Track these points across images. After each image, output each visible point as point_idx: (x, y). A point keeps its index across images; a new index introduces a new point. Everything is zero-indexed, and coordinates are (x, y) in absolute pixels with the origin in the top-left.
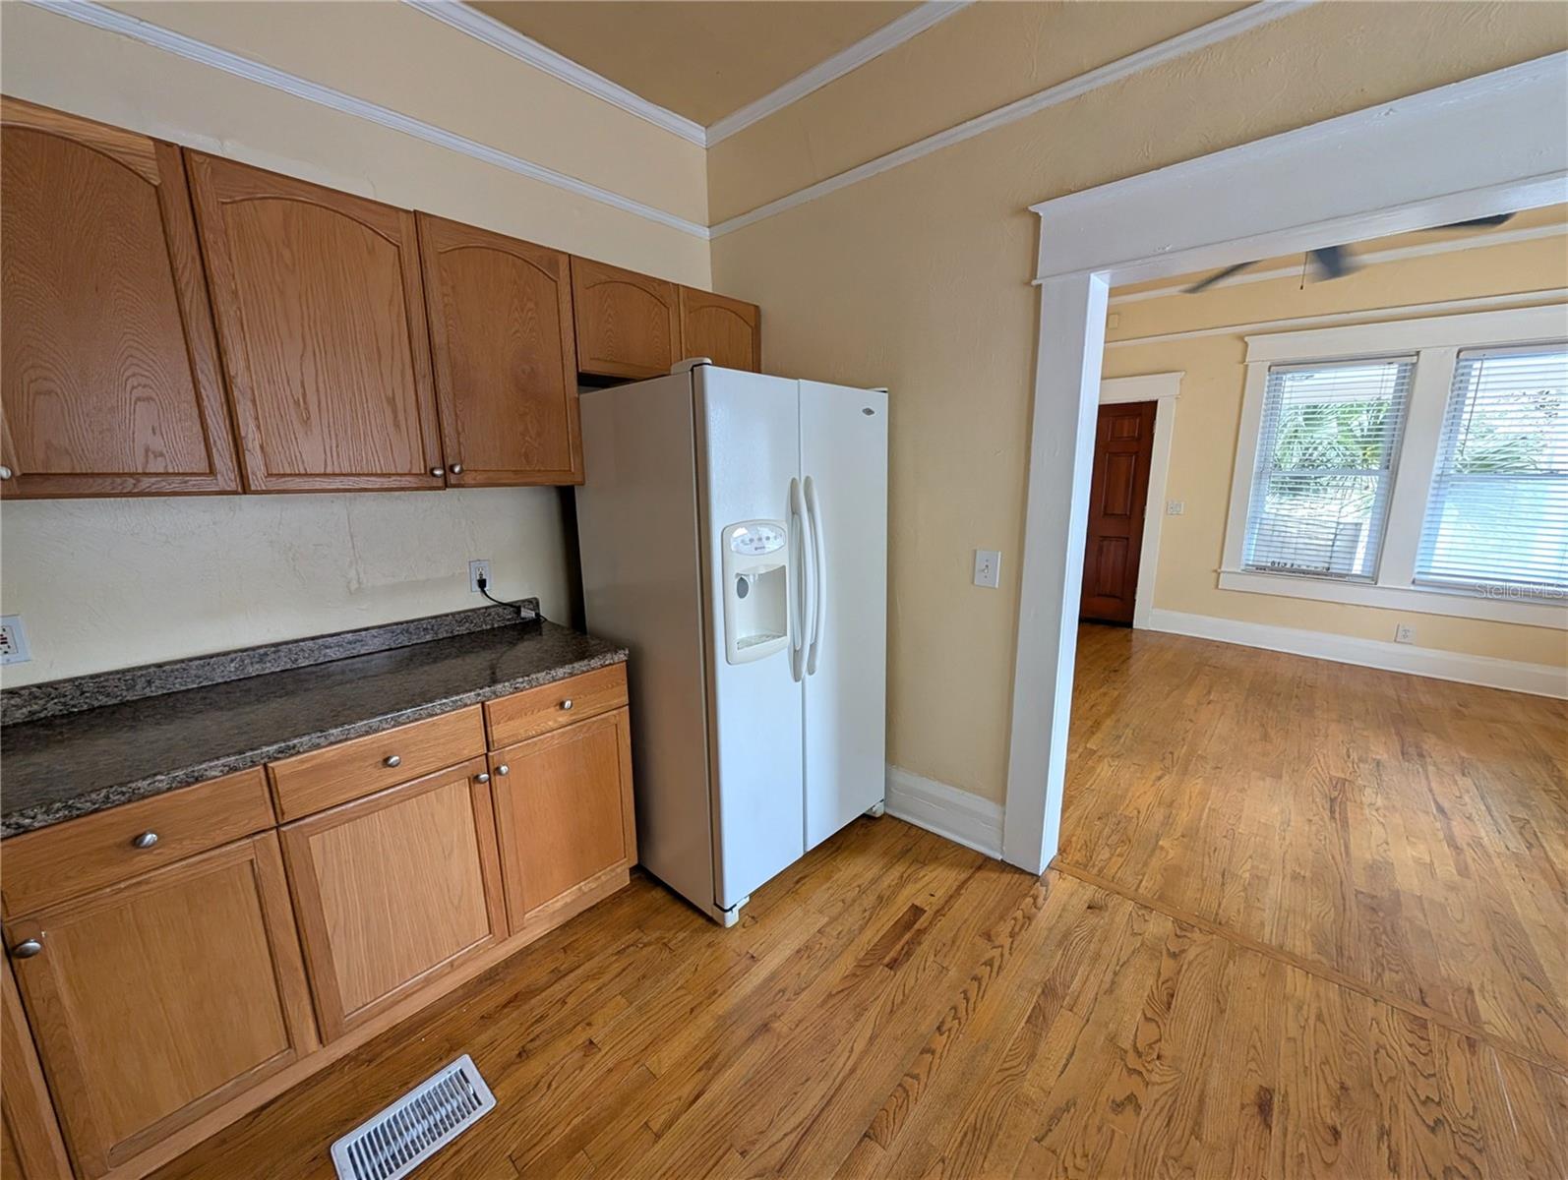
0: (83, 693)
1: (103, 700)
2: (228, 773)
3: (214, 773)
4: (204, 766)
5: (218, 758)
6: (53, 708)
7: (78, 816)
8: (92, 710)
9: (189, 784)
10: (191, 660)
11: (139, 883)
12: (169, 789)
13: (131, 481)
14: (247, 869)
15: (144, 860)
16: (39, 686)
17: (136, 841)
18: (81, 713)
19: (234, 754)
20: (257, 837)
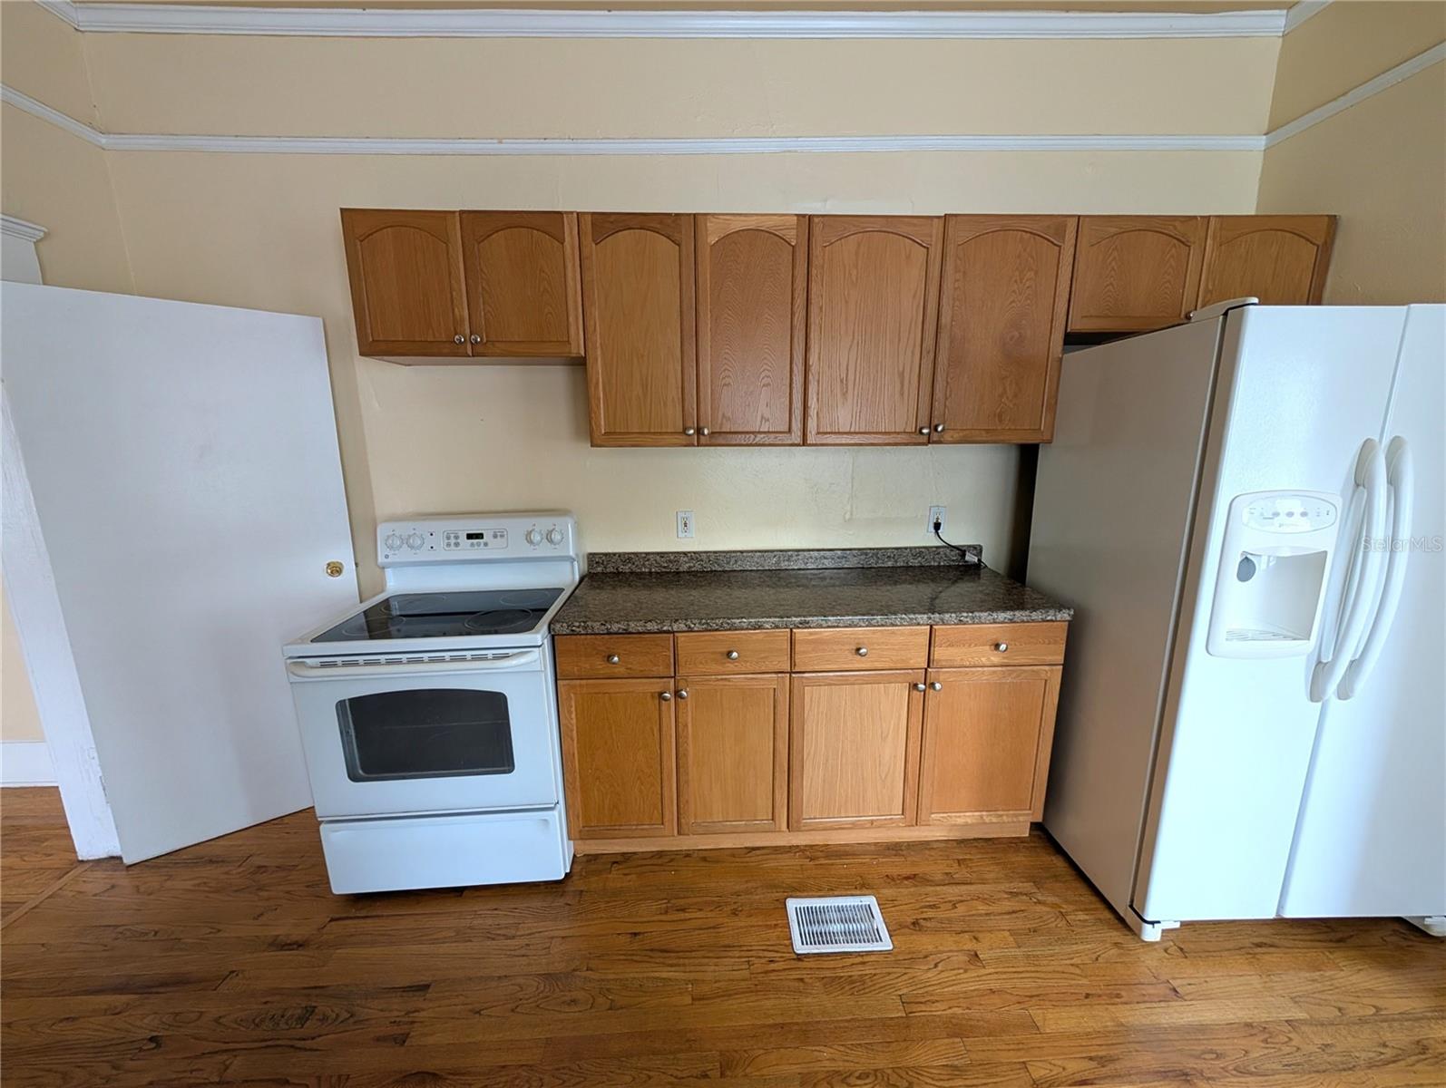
0: (710, 561)
1: (716, 568)
2: (773, 628)
3: (768, 626)
4: (763, 620)
5: (770, 617)
6: (698, 567)
7: (710, 631)
8: (712, 571)
9: (755, 629)
10: (756, 551)
11: (726, 679)
12: (747, 629)
13: (752, 436)
14: (772, 692)
15: (730, 667)
16: (695, 553)
17: (729, 654)
18: (707, 572)
19: (779, 617)
20: (780, 675)
